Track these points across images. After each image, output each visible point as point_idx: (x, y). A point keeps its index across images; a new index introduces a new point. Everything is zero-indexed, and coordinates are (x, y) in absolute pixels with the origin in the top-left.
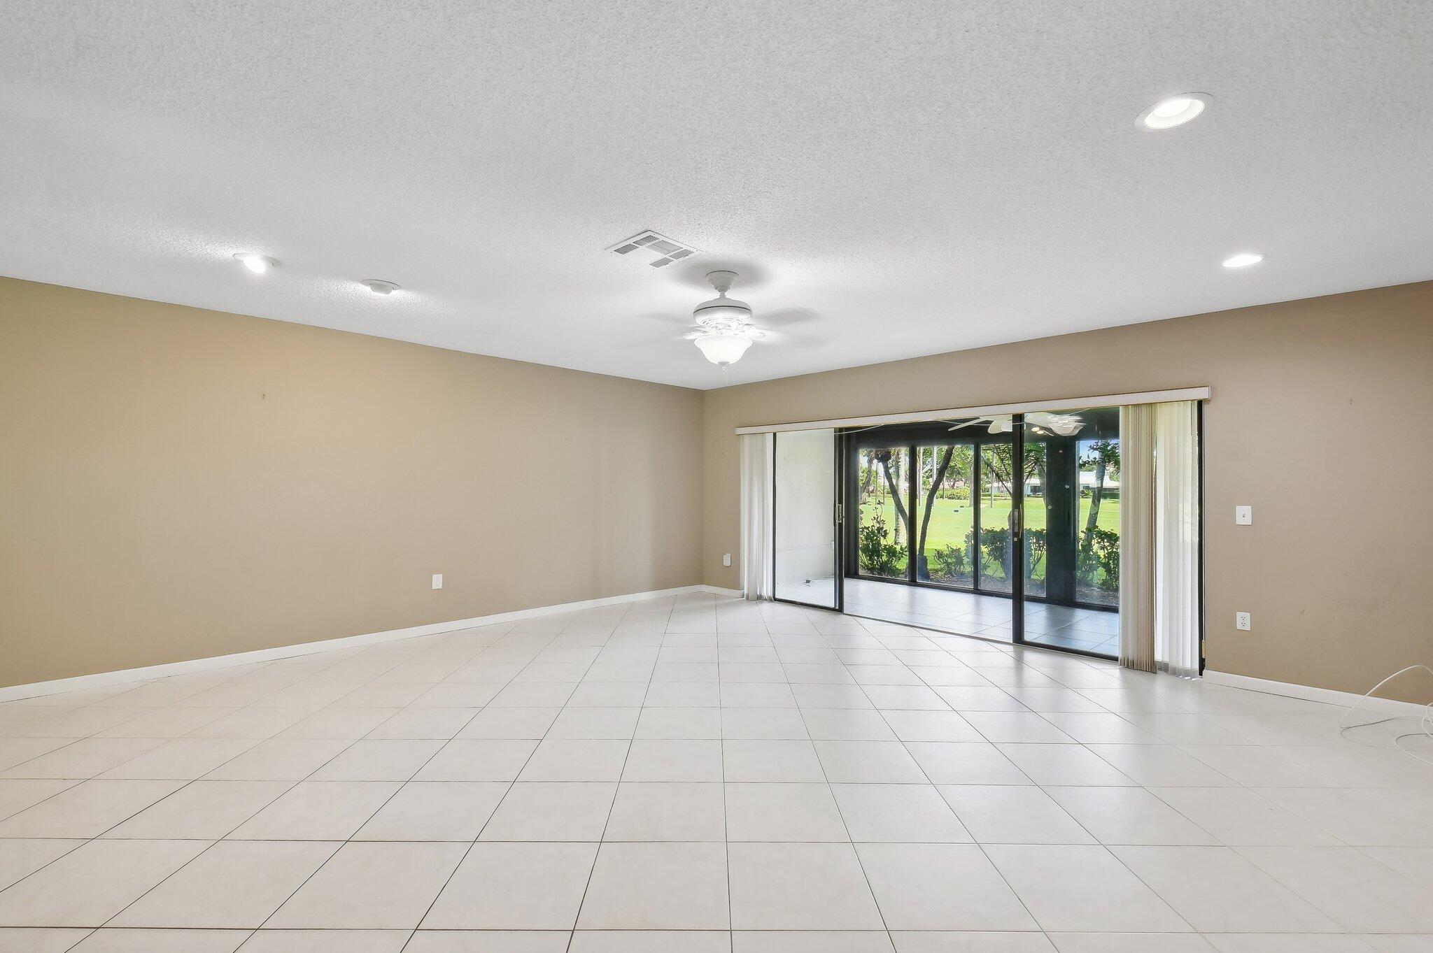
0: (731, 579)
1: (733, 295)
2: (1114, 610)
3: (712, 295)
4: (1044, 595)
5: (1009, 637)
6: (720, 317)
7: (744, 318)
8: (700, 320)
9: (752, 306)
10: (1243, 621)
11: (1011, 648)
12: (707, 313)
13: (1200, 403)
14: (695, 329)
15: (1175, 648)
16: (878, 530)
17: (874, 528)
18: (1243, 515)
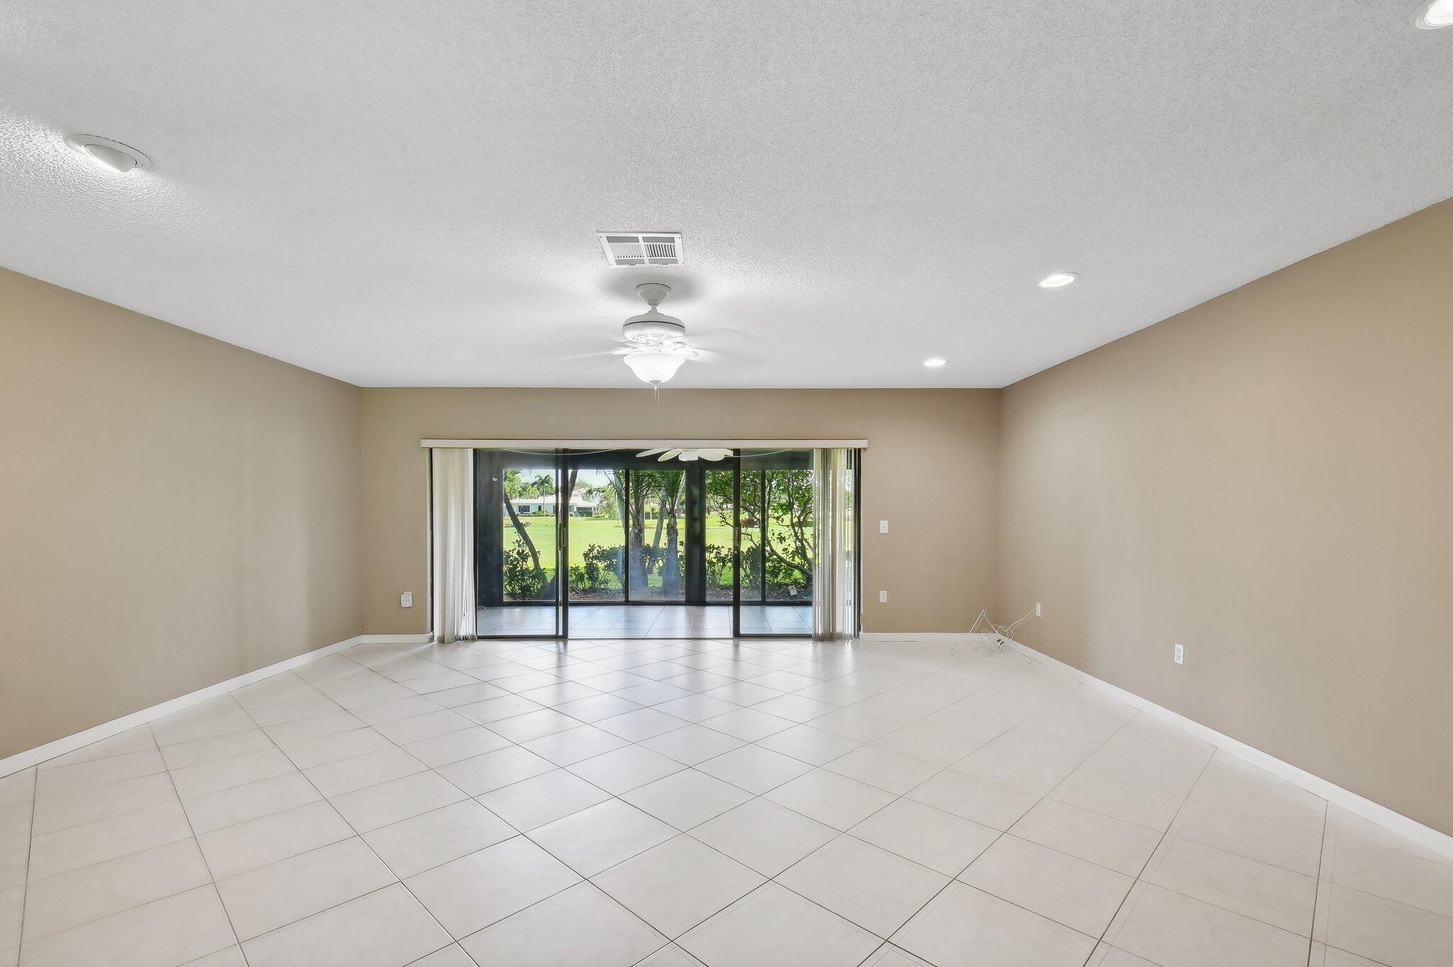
0: (418, 621)
1: (665, 310)
2: (809, 604)
3: (642, 309)
4: (683, 599)
5: (730, 634)
6: (651, 333)
7: (677, 335)
8: (631, 334)
9: (685, 324)
10: (883, 596)
11: (731, 642)
12: (637, 328)
13: (858, 452)
14: (624, 345)
15: (845, 623)
16: (518, 553)
17: (515, 551)
18: (884, 527)
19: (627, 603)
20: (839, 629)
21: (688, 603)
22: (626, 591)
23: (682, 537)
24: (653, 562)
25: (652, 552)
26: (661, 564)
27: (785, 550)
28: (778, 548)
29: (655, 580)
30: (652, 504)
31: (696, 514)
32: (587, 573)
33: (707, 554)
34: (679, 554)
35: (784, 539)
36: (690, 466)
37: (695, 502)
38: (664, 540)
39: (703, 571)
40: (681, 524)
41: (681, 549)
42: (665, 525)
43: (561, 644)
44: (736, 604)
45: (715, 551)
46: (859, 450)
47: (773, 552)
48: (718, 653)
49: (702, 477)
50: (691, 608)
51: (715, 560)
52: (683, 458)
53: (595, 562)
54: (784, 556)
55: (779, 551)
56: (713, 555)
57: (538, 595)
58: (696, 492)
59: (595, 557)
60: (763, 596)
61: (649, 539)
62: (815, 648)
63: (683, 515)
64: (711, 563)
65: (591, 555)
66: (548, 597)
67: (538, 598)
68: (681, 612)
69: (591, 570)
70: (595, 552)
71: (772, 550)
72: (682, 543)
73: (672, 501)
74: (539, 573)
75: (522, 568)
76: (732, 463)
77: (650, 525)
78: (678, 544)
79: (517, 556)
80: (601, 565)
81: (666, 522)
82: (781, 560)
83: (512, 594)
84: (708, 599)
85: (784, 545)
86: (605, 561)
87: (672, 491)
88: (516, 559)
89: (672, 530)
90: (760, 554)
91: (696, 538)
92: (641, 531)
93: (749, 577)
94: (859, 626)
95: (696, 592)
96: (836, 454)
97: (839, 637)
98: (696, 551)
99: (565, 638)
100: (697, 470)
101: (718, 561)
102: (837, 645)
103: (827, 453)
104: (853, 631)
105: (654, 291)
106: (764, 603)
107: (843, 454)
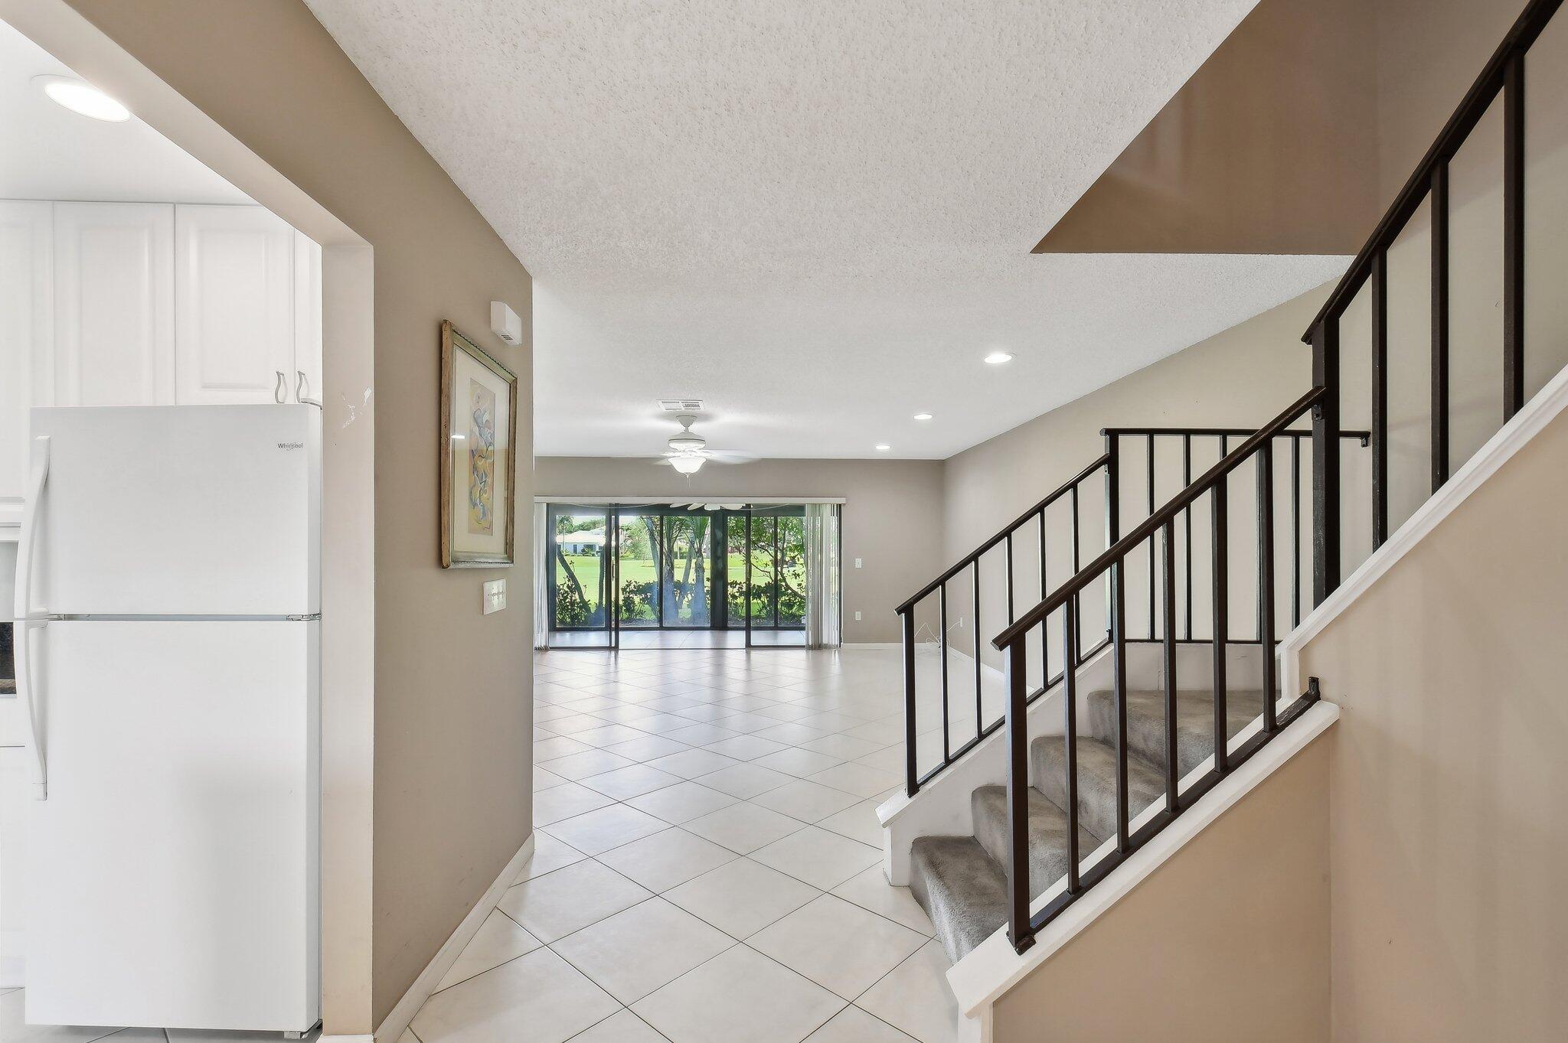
1: (693, 431)
4: (709, 625)
5: (744, 646)
6: (685, 445)
7: (701, 445)
8: (673, 445)
9: (706, 439)
10: (858, 616)
11: (745, 651)
12: (677, 442)
13: (840, 506)
14: (669, 450)
15: (830, 635)
16: (568, 587)
17: (566, 585)
18: (858, 563)
19: (662, 628)
20: (825, 641)
21: (713, 628)
22: (660, 620)
23: (708, 574)
24: (683, 596)
25: (681, 587)
26: (690, 598)
27: (799, 585)
28: (793, 584)
29: (685, 612)
30: (681, 544)
31: (719, 552)
32: (625, 605)
33: (730, 589)
34: (706, 588)
35: (799, 575)
36: (714, 514)
37: (718, 543)
38: (692, 576)
39: (725, 605)
40: (707, 564)
41: (707, 584)
42: (693, 565)
43: (616, 652)
44: (748, 629)
45: (738, 586)
46: (840, 505)
47: (788, 587)
48: (735, 659)
49: (725, 521)
50: (717, 633)
51: (737, 594)
52: (708, 508)
53: (631, 595)
54: (799, 591)
55: (794, 587)
56: (736, 590)
57: (585, 622)
58: (719, 534)
59: (631, 592)
60: (776, 624)
61: (678, 575)
62: (808, 654)
63: (709, 560)
64: (734, 597)
65: (628, 590)
66: (595, 623)
67: (586, 624)
68: (706, 638)
69: (629, 602)
70: (632, 587)
71: (786, 584)
72: (708, 579)
73: (700, 541)
74: (585, 605)
75: (571, 599)
76: (746, 512)
77: (680, 564)
78: (705, 580)
79: (567, 590)
80: (637, 599)
81: (694, 561)
82: (795, 594)
83: (562, 621)
84: (730, 624)
85: (798, 581)
86: (641, 595)
87: (700, 535)
88: (566, 592)
89: (700, 569)
90: (775, 589)
91: (720, 574)
92: (672, 568)
93: (766, 609)
94: (840, 639)
95: (720, 621)
96: (823, 507)
97: (827, 647)
98: (720, 584)
99: (616, 648)
100: (720, 518)
101: (740, 595)
102: (825, 654)
103: (816, 507)
104: (837, 643)
105: (687, 419)
106: (776, 628)
107: (829, 507)
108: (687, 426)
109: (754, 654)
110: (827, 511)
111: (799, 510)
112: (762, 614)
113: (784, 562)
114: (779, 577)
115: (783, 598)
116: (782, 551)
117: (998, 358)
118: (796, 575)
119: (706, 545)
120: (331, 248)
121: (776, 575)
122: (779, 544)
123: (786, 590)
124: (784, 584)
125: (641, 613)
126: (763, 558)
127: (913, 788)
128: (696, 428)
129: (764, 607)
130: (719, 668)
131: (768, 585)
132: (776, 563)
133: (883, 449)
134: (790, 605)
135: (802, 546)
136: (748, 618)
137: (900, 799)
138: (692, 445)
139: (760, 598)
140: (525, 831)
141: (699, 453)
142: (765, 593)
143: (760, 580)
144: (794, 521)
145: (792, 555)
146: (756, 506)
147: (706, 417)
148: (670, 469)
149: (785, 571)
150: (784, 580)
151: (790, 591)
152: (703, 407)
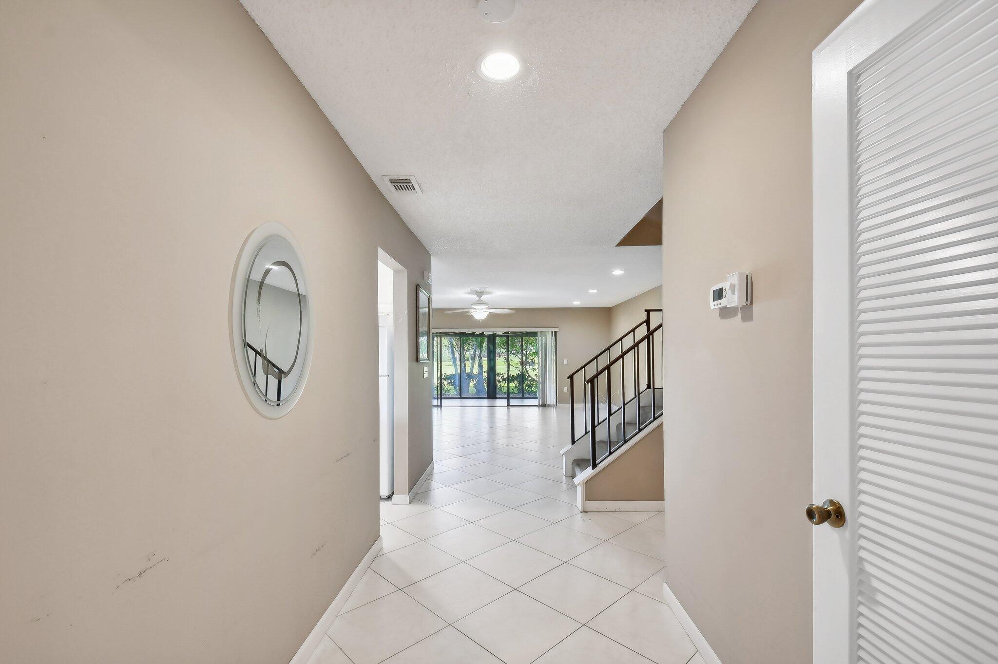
4: (486, 396)
5: (506, 406)
8: (474, 306)
10: (566, 389)
13: (555, 332)
15: (551, 399)
18: (566, 362)
19: (461, 398)
20: (548, 403)
21: (489, 398)
22: (460, 394)
23: (485, 368)
24: (471, 381)
25: (470, 376)
26: (475, 382)
27: (536, 374)
28: (532, 374)
29: (473, 390)
30: (470, 353)
31: (492, 357)
33: (497, 377)
34: (484, 377)
36: (489, 336)
37: (492, 352)
38: (476, 370)
39: (495, 385)
40: (485, 363)
41: (485, 375)
42: (476, 363)
43: (439, 408)
44: (508, 398)
45: (501, 375)
47: (529, 376)
48: (501, 411)
49: (494, 340)
50: (491, 400)
51: (501, 380)
52: (486, 333)
54: (535, 378)
55: (533, 376)
56: (500, 378)
58: (492, 347)
60: (523, 395)
61: (468, 370)
62: (539, 409)
63: (486, 359)
64: (499, 382)
68: (485, 402)
71: (528, 374)
72: (485, 372)
73: (480, 351)
76: (507, 335)
77: (469, 364)
78: (483, 372)
81: (477, 361)
82: (533, 380)
84: (498, 396)
85: (535, 372)
86: (448, 380)
87: (480, 346)
89: (481, 366)
90: (522, 377)
91: (492, 369)
93: (517, 388)
94: (557, 401)
95: (492, 394)
96: (547, 333)
97: (549, 406)
98: (492, 375)
99: (441, 406)
100: (492, 339)
101: (503, 380)
102: (548, 409)
103: (544, 333)
104: (555, 403)
105: (480, 294)
106: (523, 398)
107: (550, 333)
108: (480, 297)
109: (511, 409)
110: (549, 335)
111: (534, 334)
112: (515, 391)
113: (527, 362)
114: (524, 370)
115: (526, 382)
116: (526, 356)
117: (618, 272)
118: (534, 369)
119: (485, 353)
120: (396, 272)
121: (523, 370)
122: (524, 352)
123: (528, 378)
124: (527, 374)
125: (449, 390)
126: (515, 360)
127: (573, 442)
128: (484, 297)
129: (516, 387)
130: (492, 415)
131: (518, 375)
132: (522, 363)
133: (577, 303)
134: (530, 386)
135: (537, 353)
136: (508, 393)
137: (570, 446)
138: (483, 307)
139: (513, 382)
140: (430, 461)
141: (485, 310)
142: (516, 379)
143: (514, 372)
144: (533, 339)
145: (532, 358)
146: (512, 332)
147: (489, 293)
148: (471, 317)
149: (527, 367)
150: (527, 372)
151: (530, 378)
152: (488, 290)
